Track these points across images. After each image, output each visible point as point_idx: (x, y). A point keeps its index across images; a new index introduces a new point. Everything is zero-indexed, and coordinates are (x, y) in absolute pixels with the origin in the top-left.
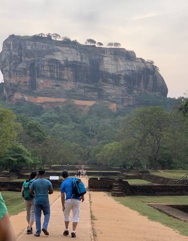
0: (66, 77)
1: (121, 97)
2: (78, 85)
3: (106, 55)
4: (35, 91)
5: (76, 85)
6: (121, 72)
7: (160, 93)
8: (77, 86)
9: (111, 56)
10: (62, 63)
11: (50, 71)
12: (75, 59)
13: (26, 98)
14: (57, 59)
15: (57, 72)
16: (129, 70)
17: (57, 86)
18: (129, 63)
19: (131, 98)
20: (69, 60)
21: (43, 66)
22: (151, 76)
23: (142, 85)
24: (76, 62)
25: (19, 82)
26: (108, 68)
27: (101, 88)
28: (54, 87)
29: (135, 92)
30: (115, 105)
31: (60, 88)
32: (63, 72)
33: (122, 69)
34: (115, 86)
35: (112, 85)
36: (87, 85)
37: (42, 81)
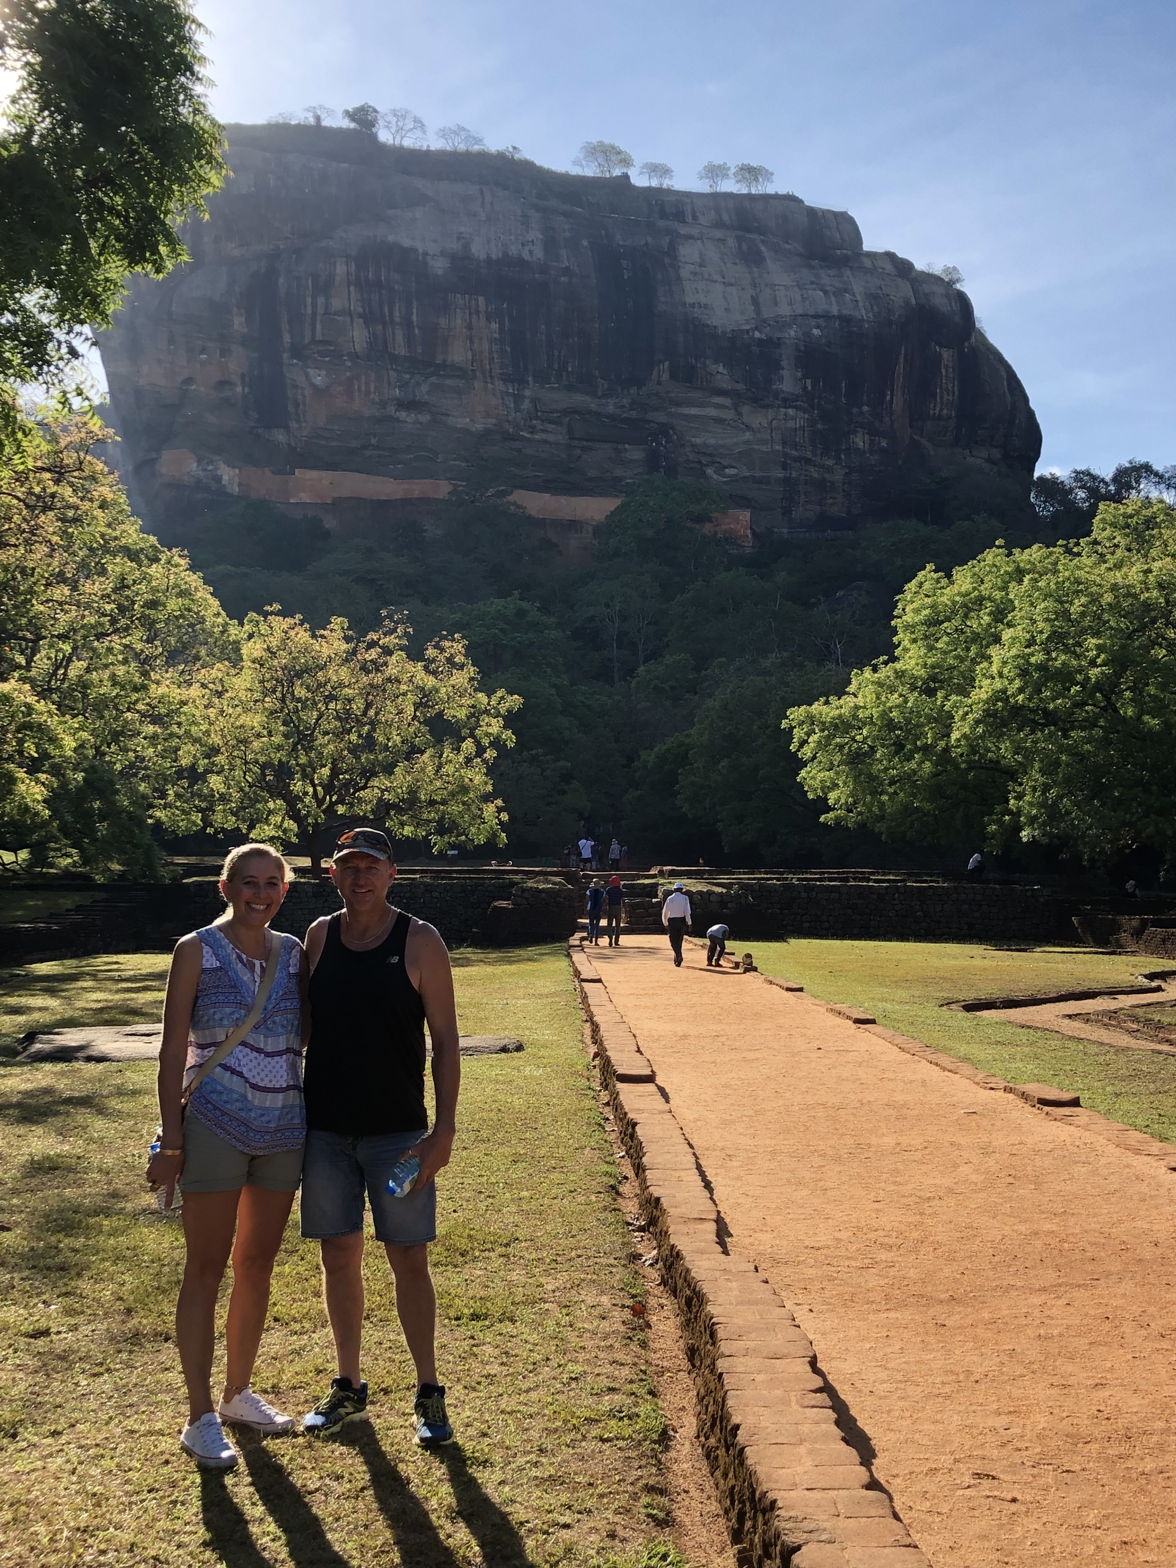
0: (458, 354)
1: (780, 474)
2: (534, 401)
3: (695, 231)
4: (280, 436)
5: (518, 399)
6: (782, 324)
7: (996, 454)
8: (526, 405)
9: (718, 234)
10: (439, 266)
11: (369, 319)
12: (514, 250)
13: (229, 475)
14: (406, 243)
15: (408, 323)
16: (827, 316)
17: (411, 405)
18: (827, 277)
19: (839, 476)
20: (478, 250)
21: (324, 287)
22: (947, 355)
23: (898, 404)
24: (521, 263)
25: (189, 381)
26: (703, 299)
27: (662, 418)
28: (391, 410)
29: (860, 441)
30: (745, 516)
31: (425, 418)
32: (443, 322)
33: (784, 310)
34: (746, 409)
35: (726, 401)
36: (581, 399)
37: (319, 379)
